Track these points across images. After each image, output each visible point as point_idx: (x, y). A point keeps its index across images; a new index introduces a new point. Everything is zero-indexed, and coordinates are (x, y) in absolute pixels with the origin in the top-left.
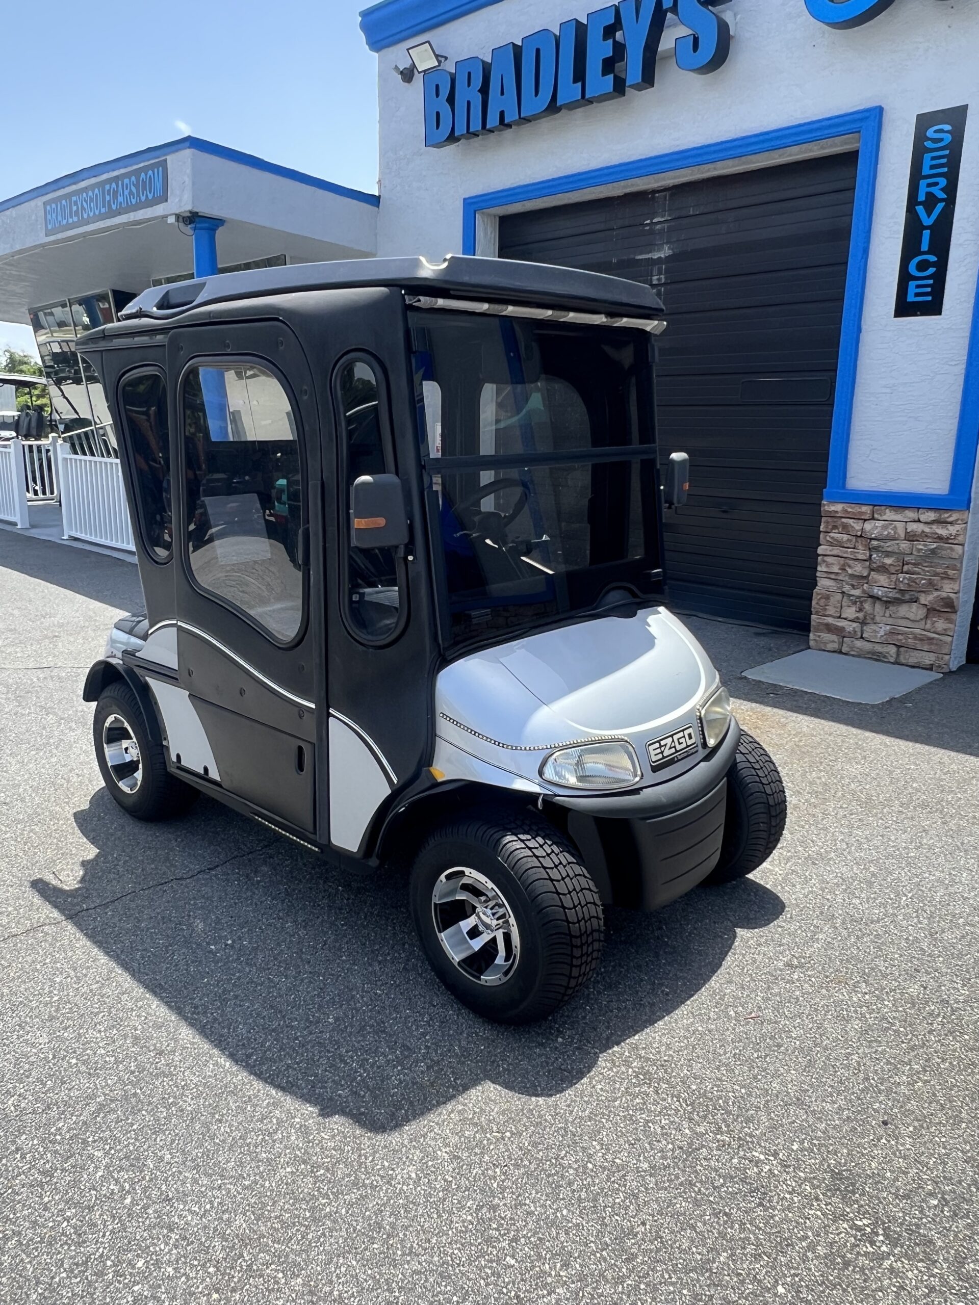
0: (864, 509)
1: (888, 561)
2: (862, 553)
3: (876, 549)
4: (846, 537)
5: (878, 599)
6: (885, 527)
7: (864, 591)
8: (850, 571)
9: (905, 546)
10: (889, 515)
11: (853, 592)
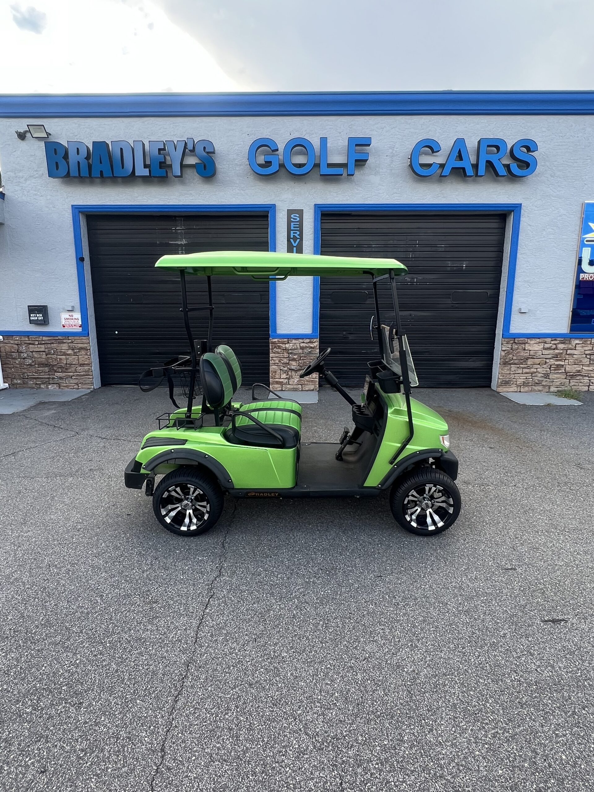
0: (285, 340)
1: (295, 357)
2: (286, 355)
3: (291, 353)
4: (280, 350)
5: (293, 370)
6: (293, 346)
7: (288, 368)
8: (282, 362)
9: (301, 351)
10: (294, 341)
11: (284, 369)
